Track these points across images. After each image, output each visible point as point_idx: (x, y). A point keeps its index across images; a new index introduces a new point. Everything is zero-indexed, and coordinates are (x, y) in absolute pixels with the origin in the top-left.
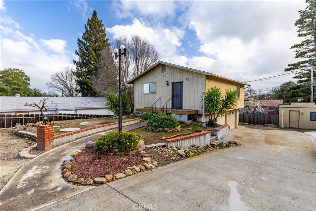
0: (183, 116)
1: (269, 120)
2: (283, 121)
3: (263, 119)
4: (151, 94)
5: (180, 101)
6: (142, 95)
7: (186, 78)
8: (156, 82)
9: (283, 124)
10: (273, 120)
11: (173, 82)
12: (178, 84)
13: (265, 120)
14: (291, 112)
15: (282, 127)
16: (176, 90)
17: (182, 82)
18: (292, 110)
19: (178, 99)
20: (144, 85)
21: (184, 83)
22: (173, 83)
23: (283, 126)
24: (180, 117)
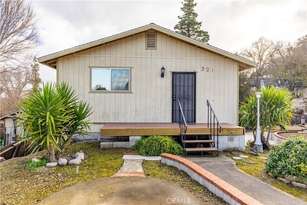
0: (236, 138)
4: (116, 93)
5: (190, 108)
6: (87, 93)
7: (203, 68)
8: (131, 68)
11: (174, 70)
12: (186, 75)
16: (182, 88)
17: (194, 74)
19: (186, 104)
20: (94, 71)
21: (198, 76)
22: (173, 73)
24: (231, 140)
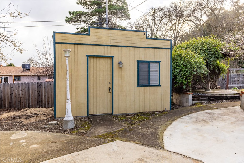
1: (39, 95)
2: (68, 97)
3: (25, 95)
9: (69, 107)
10: (48, 94)
13: (29, 96)
14: (92, 60)
15: (67, 121)
18: (94, 54)
23: (69, 117)
